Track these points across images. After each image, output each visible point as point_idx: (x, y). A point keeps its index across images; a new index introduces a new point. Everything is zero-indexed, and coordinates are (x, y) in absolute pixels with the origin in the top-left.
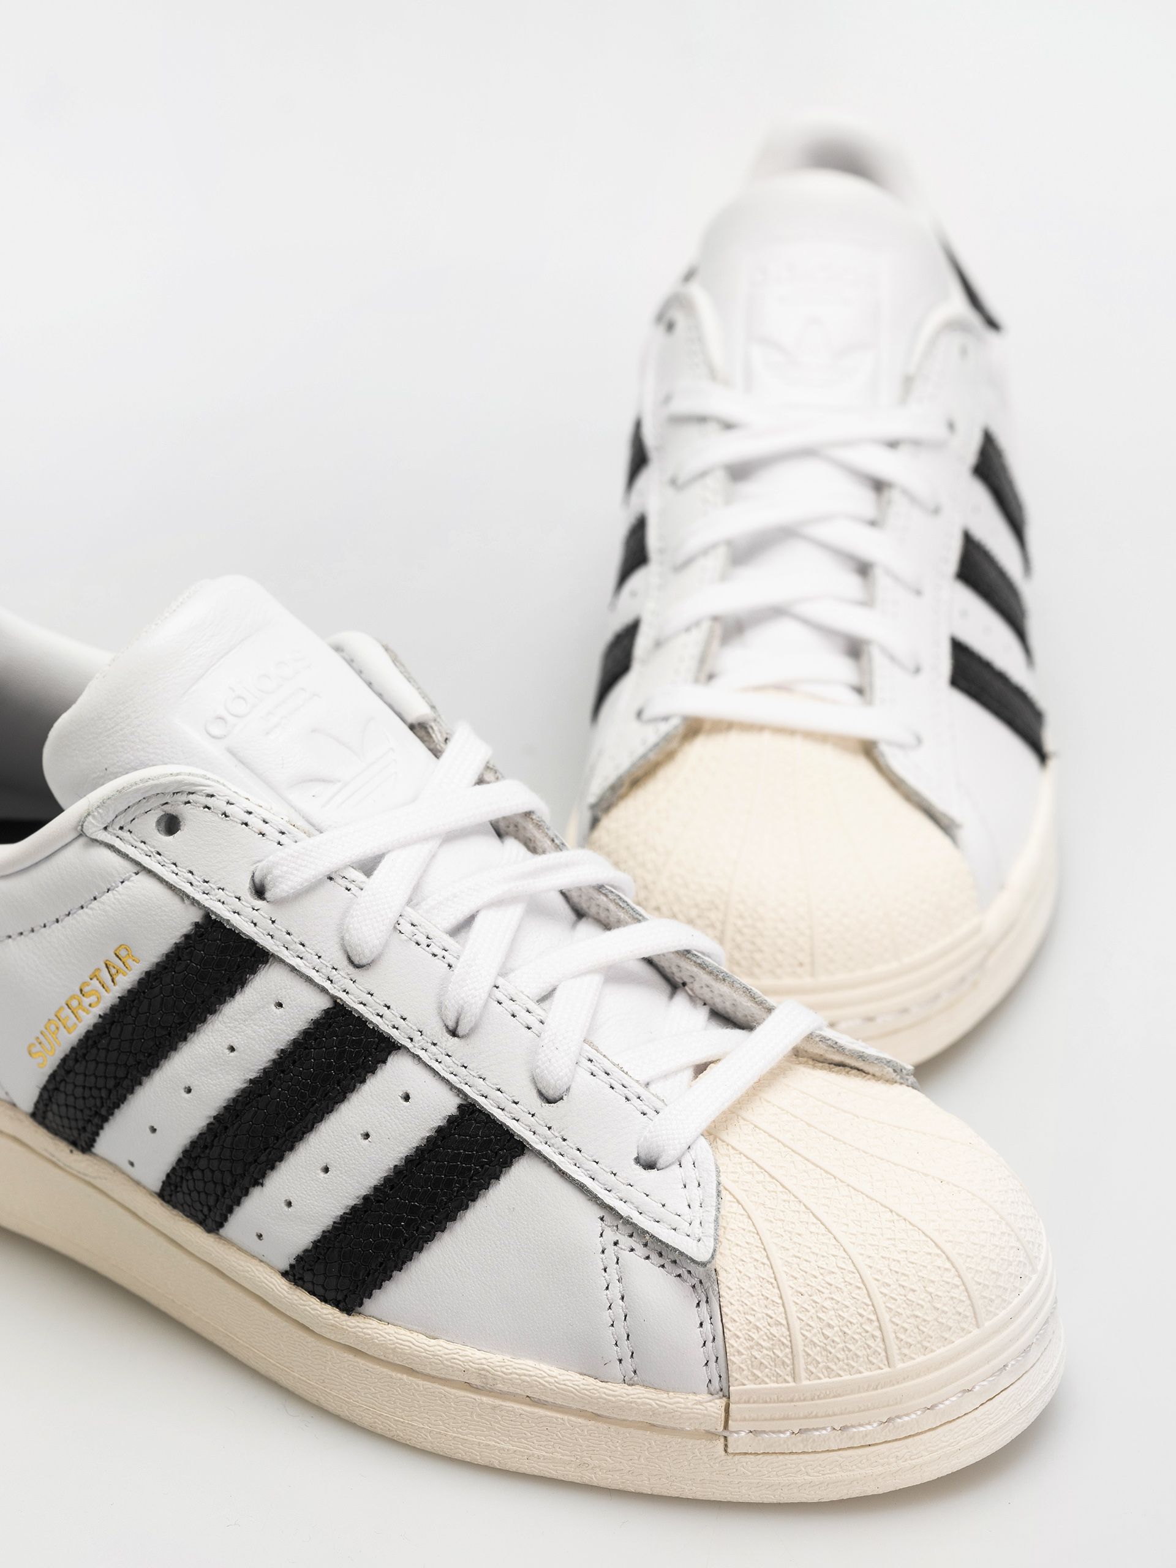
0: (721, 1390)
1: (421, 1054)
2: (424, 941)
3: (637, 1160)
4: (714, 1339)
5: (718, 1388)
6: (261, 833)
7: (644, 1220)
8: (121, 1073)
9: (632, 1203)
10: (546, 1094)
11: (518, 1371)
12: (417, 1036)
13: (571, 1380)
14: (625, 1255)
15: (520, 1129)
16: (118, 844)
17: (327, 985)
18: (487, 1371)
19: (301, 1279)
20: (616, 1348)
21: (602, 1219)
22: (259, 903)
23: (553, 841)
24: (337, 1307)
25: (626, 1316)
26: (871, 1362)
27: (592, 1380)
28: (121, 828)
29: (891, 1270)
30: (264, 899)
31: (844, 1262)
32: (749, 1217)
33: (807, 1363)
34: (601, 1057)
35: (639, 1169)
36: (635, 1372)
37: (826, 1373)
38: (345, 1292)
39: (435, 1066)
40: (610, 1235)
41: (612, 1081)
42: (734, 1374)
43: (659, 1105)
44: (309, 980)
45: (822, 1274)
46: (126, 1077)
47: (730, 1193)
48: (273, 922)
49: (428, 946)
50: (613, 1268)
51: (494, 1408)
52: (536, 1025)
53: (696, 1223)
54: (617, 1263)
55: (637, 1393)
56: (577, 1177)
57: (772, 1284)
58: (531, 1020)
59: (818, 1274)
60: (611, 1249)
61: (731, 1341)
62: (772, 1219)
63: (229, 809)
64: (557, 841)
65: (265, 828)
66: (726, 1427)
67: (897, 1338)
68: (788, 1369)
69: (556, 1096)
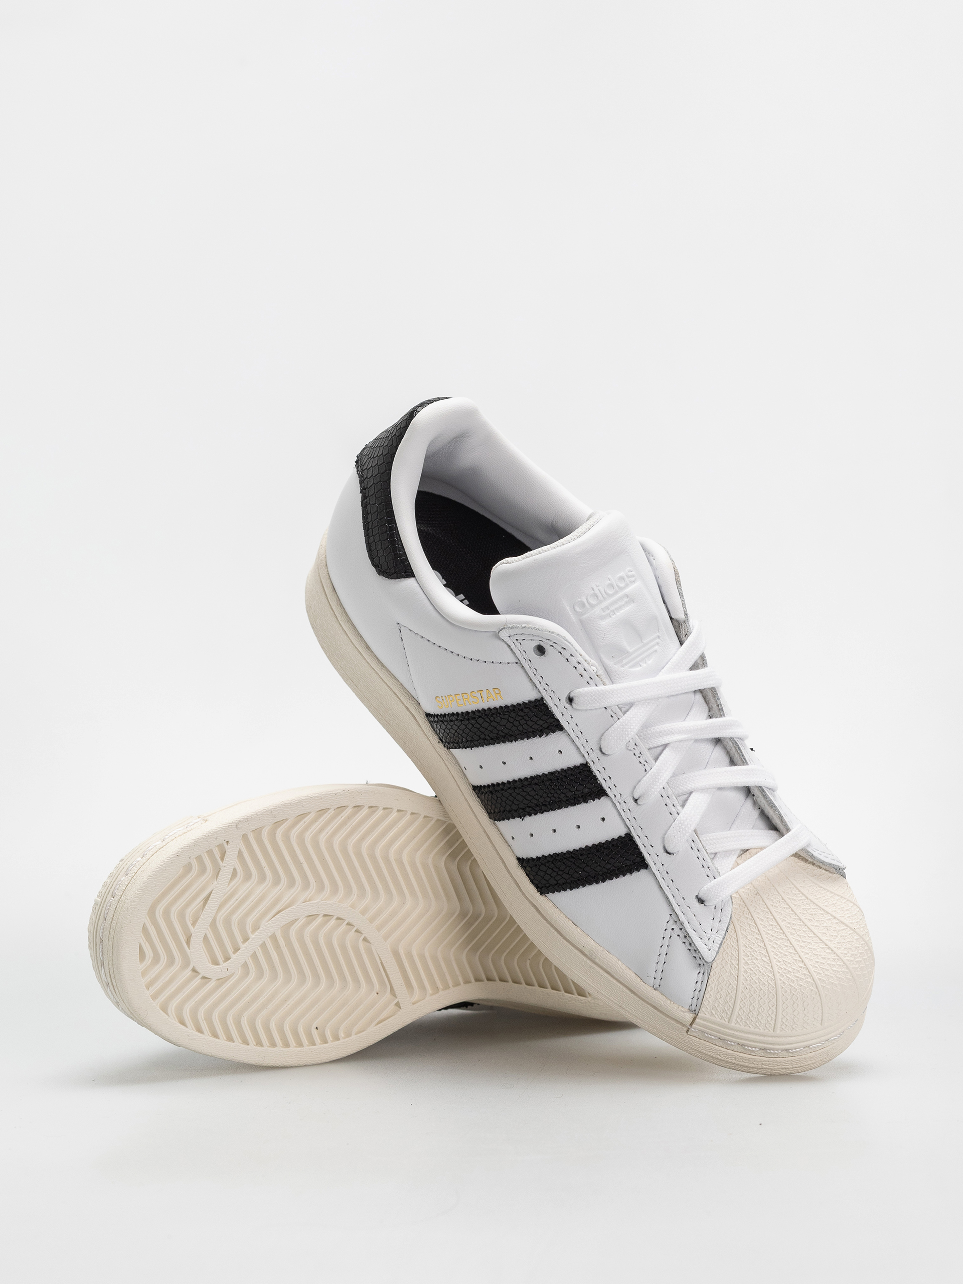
0: (695, 1010)
1: (618, 804)
2: (638, 754)
3: (697, 897)
4: (700, 991)
5: (694, 1009)
6: (581, 675)
7: (689, 927)
8: (476, 738)
9: (687, 917)
10: (667, 849)
11: (608, 959)
12: (618, 796)
13: (630, 975)
14: (675, 936)
15: (649, 860)
16: (513, 646)
17: (586, 755)
18: (594, 952)
19: (525, 867)
20: (655, 972)
21: (671, 915)
22: (568, 706)
23: (718, 706)
24: (537, 888)
25: (665, 962)
26: (766, 1027)
27: (639, 979)
28: (517, 640)
29: (791, 992)
30: (571, 704)
31: (771, 981)
32: (737, 941)
33: (737, 1017)
34: (699, 841)
35: (696, 901)
36: (660, 986)
37: (744, 1024)
38: (543, 885)
39: (622, 813)
40: (671, 925)
41: (699, 855)
42: (703, 1009)
43: (716, 875)
44: (578, 749)
45: (759, 983)
46: (478, 741)
47: (734, 925)
48: (572, 717)
49: (639, 757)
50: (667, 938)
51: (591, 967)
52: (675, 814)
53: (711, 940)
54: (670, 938)
55: (656, 993)
56: (666, 893)
57: (735, 978)
58: (673, 810)
59: (757, 982)
60: (669, 930)
61: (707, 996)
62: (747, 946)
63: (570, 658)
64: (720, 707)
65: (584, 673)
66: (691, 1024)
67: (782, 1021)
68: (728, 1016)
69: (671, 852)
